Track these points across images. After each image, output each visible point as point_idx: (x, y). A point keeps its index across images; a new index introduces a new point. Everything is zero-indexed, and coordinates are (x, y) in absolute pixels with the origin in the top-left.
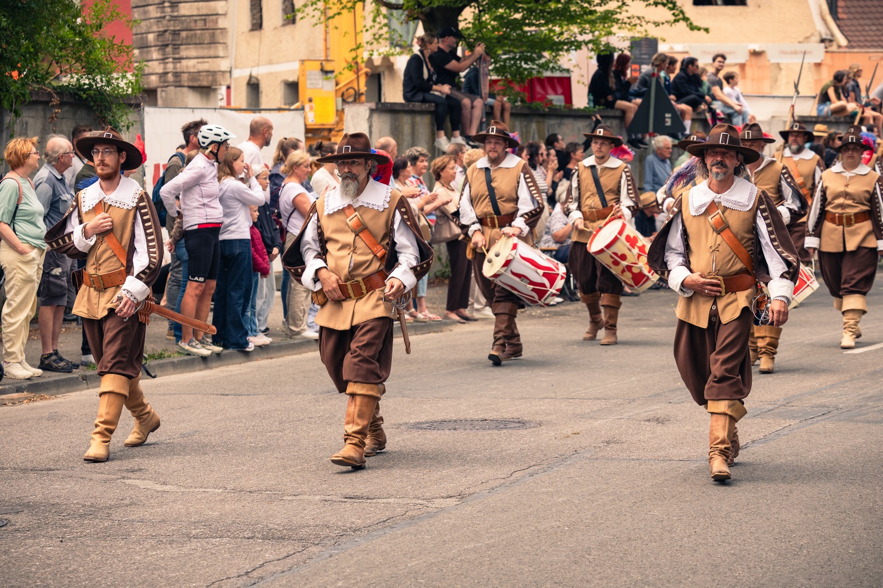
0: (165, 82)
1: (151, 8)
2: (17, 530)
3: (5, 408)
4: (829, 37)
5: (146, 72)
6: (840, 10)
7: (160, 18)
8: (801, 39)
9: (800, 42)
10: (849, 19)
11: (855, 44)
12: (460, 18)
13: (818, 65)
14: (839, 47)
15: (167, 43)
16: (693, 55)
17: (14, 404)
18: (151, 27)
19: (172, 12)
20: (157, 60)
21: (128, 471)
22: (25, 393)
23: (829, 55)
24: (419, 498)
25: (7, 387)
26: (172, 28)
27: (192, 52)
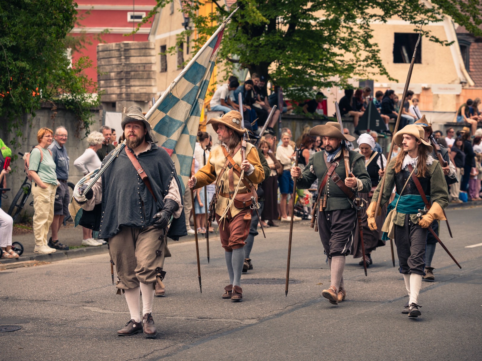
0: (120, 98)
1: (113, 59)
2: (26, 332)
3: (24, 268)
4: (465, 81)
5: (109, 93)
6: (471, 67)
7: (119, 64)
8: (450, 82)
9: (449, 83)
10: (475, 71)
11: (478, 85)
12: (269, 68)
13: (458, 96)
14: (470, 86)
15: (122, 78)
16: (392, 89)
17: (28, 266)
18: (113, 69)
19: (126, 61)
20: (116, 86)
21: (86, 302)
22: (35, 260)
23: (464, 90)
24: (237, 319)
25: (25, 257)
26: (125, 70)
27: (137, 83)
